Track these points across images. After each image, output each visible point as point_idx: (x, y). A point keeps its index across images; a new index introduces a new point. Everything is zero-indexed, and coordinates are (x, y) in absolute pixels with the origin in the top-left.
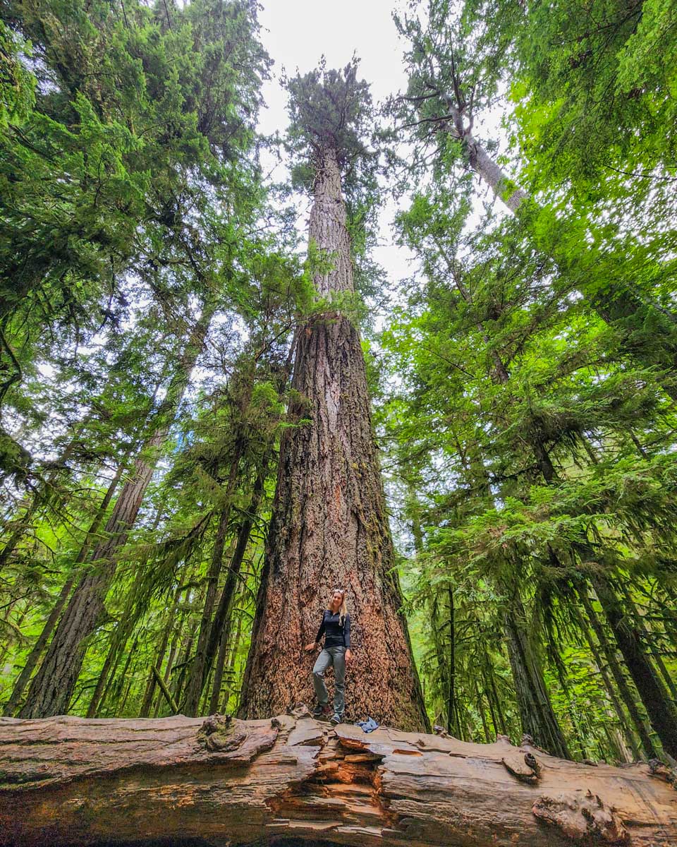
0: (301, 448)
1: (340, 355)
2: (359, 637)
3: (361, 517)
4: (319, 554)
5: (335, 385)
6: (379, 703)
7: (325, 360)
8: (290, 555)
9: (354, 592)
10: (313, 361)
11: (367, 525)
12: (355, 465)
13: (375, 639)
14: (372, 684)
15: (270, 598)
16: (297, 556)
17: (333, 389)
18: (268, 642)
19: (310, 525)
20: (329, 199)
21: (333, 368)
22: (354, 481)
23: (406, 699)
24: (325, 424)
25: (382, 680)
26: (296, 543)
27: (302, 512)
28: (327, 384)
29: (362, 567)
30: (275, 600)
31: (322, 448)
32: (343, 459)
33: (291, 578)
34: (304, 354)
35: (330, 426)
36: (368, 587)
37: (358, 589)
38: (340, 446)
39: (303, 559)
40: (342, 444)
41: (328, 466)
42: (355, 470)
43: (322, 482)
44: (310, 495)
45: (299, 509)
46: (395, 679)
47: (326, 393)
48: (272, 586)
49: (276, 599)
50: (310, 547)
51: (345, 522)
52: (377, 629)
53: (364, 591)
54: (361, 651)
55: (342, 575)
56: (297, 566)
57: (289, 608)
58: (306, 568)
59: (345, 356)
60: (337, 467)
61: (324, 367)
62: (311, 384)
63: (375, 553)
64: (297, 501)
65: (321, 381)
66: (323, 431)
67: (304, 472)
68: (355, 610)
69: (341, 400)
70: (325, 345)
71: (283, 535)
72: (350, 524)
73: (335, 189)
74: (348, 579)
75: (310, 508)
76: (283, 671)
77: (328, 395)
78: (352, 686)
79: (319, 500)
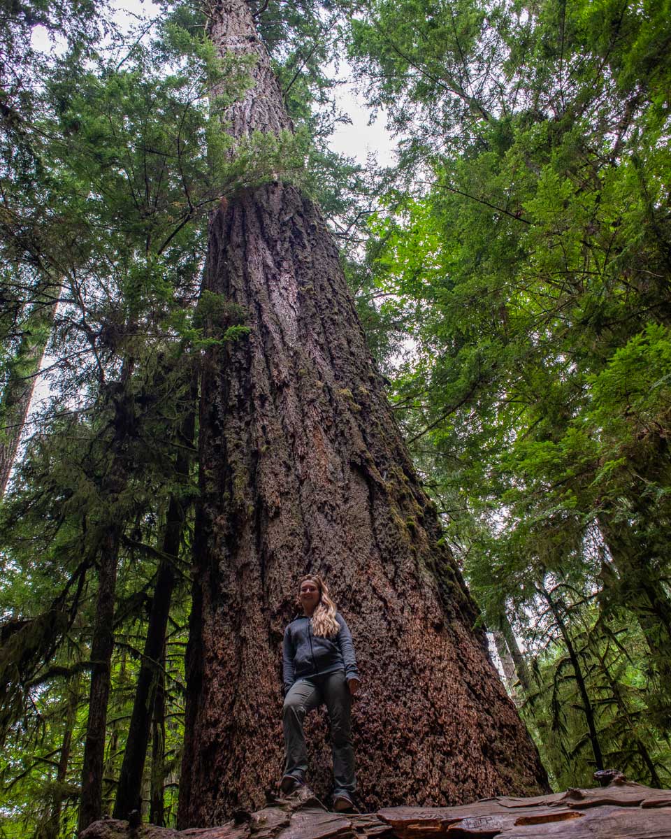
0: (235, 384)
1: (289, 234)
2: (405, 673)
3: (374, 472)
4: (297, 542)
5: (284, 279)
6: (470, 785)
7: (261, 244)
8: (241, 560)
9: (381, 598)
10: (239, 252)
11: (388, 485)
12: (347, 392)
13: (439, 675)
14: (449, 754)
15: (209, 644)
16: (253, 557)
17: (283, 283)
18: (217, 721)
19: (271, 498)
20: (234, 38)
21: (278, 254)
22: (347, 415)
23: (525, 779)
24: (277, 336)
25: (467, 742)
26: (249, 536)
27: (254, 481)
28: (271, 277)
29: (389, 555)
30: (221, 644)
31: (275, 373)
32: (320, 384)
33: (247, 599)
34: (221, 247)
35: (287, 338)
36: (408, 587)
37: (388, 592)
38: (309, 364)
39: (267, 559)
40: (315, 363)
41: (292, 401)
42: (346, 398)
43: (284, 427)
44: (263, 449)
45: (246, 479)
46: (497, 744)
47: (270, 292)
48: (210, 622)
49: (222, 642)
50: (276, 536)
51: (340, 484)
52: (440, 658)
53: (402, 595)
54: (414, 697)
55: (350, 571)
56: (256, 574)
57: (251, 651)
58: (274, 573)
59: (297, 234)
60: (310, 396)
61: (261, 255)
62: (240, 284)
63: (411, 528)
64: (240, 467)
65: (258, 277)
66: (274, 347)
67: (247, 418)
68: (389, 630)
69: (301, 298)
70: (257, 224)
71: (221, 527)
72: (353, 485)
73: (243, 26)
74: (364, 578)
75: (267, 471)
76: (254, 765)
77: (275, 295)
78: (405, 763)
79: (284, 455)
